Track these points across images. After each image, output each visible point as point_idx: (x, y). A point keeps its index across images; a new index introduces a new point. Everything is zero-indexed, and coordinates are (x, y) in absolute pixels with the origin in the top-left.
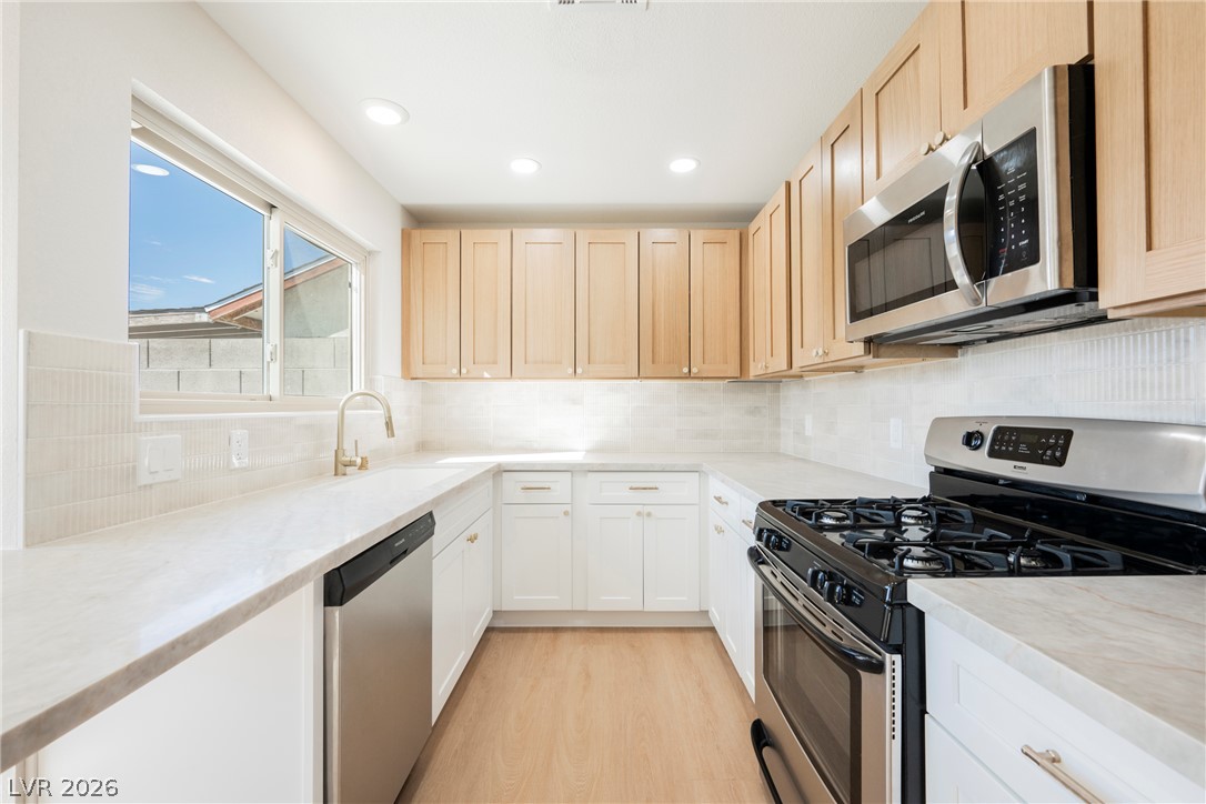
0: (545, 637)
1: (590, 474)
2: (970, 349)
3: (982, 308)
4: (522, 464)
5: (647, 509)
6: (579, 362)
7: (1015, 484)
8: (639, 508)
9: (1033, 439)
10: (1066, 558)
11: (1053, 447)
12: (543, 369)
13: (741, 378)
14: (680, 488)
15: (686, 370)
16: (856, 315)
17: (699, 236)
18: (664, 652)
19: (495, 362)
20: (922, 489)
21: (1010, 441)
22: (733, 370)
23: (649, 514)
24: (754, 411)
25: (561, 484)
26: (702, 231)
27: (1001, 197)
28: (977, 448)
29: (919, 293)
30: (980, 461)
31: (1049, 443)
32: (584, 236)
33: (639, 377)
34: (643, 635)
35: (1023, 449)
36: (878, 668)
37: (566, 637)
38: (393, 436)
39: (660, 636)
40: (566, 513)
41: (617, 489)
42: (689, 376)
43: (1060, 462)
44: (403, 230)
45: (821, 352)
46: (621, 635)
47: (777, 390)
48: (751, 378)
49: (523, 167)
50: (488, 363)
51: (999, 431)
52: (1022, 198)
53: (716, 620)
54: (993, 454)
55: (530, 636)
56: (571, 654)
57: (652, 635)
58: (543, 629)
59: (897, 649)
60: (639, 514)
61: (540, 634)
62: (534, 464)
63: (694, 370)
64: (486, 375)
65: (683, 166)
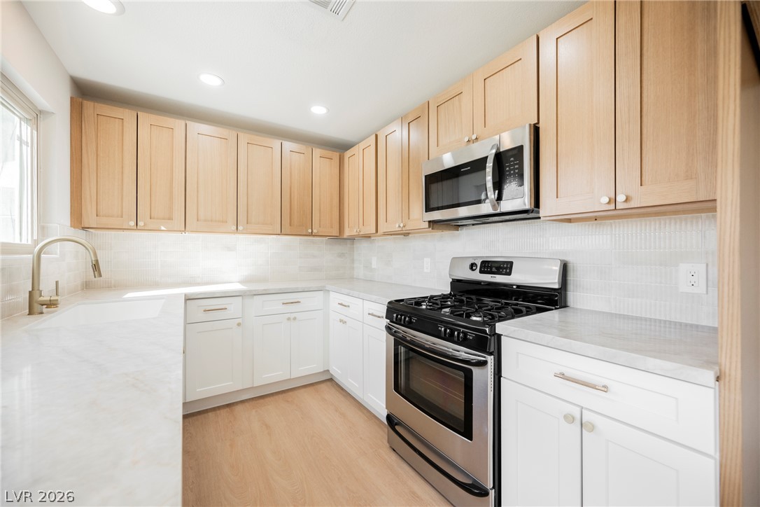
0: (223, 412)
1: (255, 297)
2: (465, 228)
3: (498, 211)
4: (205, 293)
5: (293, 316)
6: (241, 221)
7: (490, 284)
8: (288, 315)
9: (496, 265)
10: (524, 309)
11: (506, 268)
12: (211, 225)
13: (338, 237)
14: (313, 301)
15: (310, 231)
16: (428, 209)
17: (318, 152)
18: (309, 400)
19: (170, 219)
20: (447, 290)
21: (488, 266)
22: (335, 232)
23: (295, 319)
24: (341, 255)
25: (234, 306)
26: (320, 150)
27: (508, 169)
28: (473, 270)
29: (453, 205)
30: (477, 276)
31: (505, 267)
32: (244, 138)
33: (281, 234)
34: (290, 393)
35: (494, 269)
36: (484, 363)
37: (238, 408)
38: (100, 276)
39: (302, 390)
40: (239, 325)
41: (274, 305)
42: (312, 235)
43: (509, 274)
44: (72, 98)
45: (402, 225)
46: (276, 397)
47: (353, 244)
48: (345, 237)
49: (210, 80)
50: (164, 219)
51: (483, 262)
52: (517, 171)
53: (337, 373)
54: (481, 272)
55: (210, 414)
56: (249, 419)
57: (296, 392)
58: (219, 408)
59: (491, 354)
60: (289, 319)
61: (218, 412)
62: (214, 293)
63: (315, 231)
64: (163, 228)
65: (319, 110)
